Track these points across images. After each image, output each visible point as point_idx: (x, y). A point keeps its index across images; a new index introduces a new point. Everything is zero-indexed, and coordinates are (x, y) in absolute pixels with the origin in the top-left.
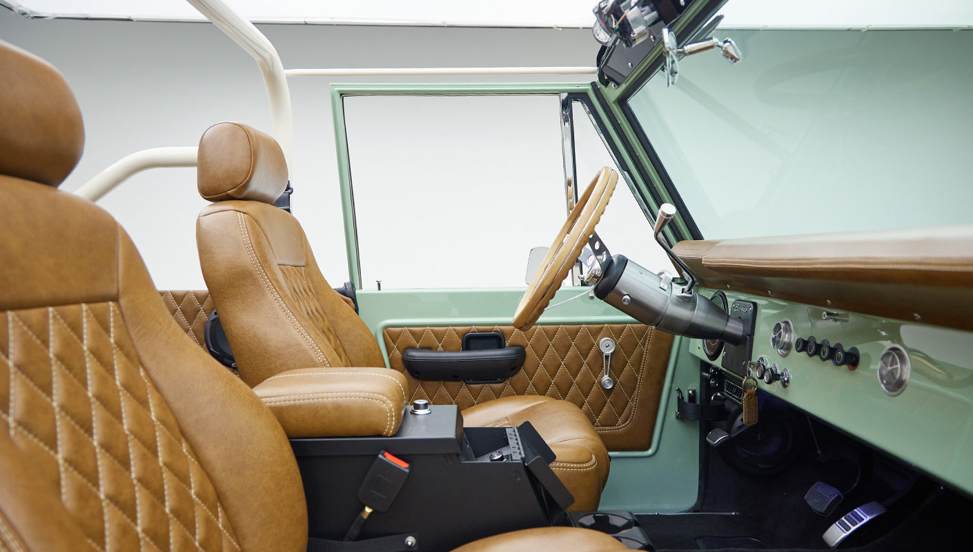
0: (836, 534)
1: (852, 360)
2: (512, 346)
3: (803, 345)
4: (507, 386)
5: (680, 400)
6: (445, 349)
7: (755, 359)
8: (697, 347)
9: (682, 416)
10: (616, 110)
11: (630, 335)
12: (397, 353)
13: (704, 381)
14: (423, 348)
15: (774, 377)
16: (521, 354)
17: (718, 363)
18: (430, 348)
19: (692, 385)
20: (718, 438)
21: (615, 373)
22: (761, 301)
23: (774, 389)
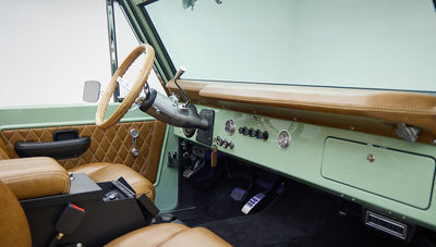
0: (247, 209)
1: (265, 136)
2: (83, 137)
3: (243, 131)
4: (81, 159)
5: (170, 158)
6: (43, 141)
7: (215, 136)
8: (180, 132)
9: (171, 165)
10: (138, 10)
11: (145, 127)
12: (11, 146)
13: (180, 147)
14: (27, 142)
15: (228, 145)
16: (89, 140)
17: (193, 139)
18: (32, 141)
19: (175, 149)
20: (188, 174)
21: (138, 147)
22: (217, 111)
23: (228, 151)
